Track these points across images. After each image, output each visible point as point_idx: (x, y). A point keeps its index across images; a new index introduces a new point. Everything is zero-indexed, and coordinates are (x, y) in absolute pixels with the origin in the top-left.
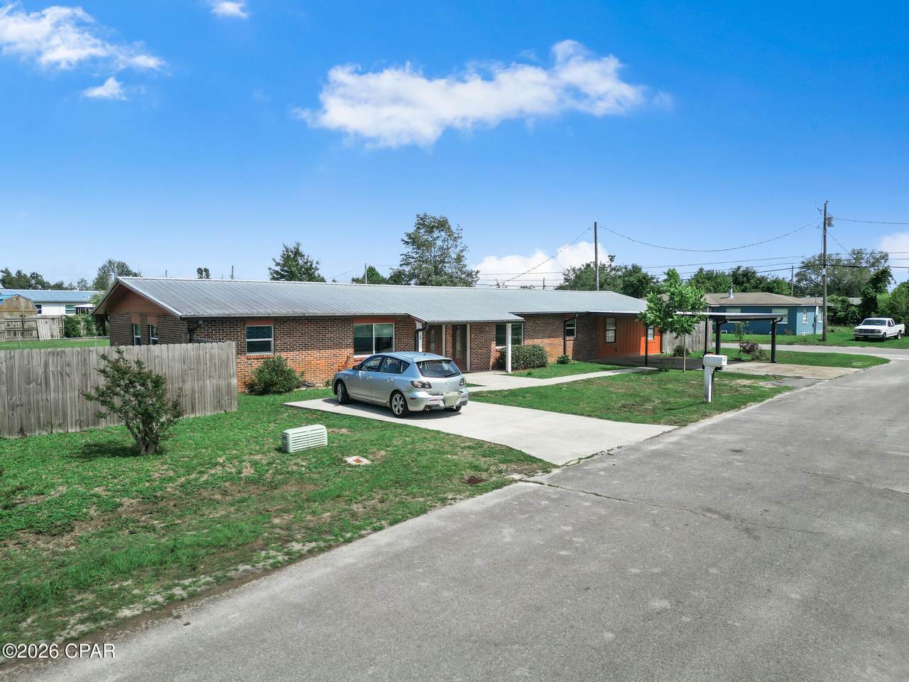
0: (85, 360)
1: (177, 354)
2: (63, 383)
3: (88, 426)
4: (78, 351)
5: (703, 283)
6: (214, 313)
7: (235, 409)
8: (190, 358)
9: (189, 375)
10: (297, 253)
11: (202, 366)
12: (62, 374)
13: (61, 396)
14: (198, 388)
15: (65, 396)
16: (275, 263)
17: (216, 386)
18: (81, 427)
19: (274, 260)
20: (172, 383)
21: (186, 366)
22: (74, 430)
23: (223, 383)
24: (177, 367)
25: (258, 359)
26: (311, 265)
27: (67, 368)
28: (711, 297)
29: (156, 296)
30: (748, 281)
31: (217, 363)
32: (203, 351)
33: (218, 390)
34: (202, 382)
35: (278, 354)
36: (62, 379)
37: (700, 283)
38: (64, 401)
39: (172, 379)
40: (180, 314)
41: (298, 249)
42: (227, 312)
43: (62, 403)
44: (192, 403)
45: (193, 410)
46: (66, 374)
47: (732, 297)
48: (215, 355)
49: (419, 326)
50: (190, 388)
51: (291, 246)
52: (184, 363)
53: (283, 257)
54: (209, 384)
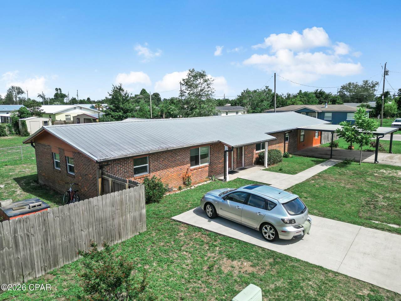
0: (45, 220)
1: (108, 201)
2: (29, 242)
3: (50, 268)
4: (39, 215)
5: (303, 97)
6: (117, 156)
7: (145, 230)
8: (117, 201)
9: (117, 214)
10: (121, 89)
11: (124, 206)
12: (28, 236)
13: (28, 251)
14: (122, 221)
15: (32, 250)
16: (109, 95)
17: (133, 217)
18: (45, 271)
19: (108, 93)
20: (106, 222)
21: (114, 208)
22: (40, 275)
23: (137, 214)
24: (109, 209)
25: (141, 178)
26: (128, 96)
27: (32, 229)
28: (317, 107)
29: (73, 141)
30: (322, 96)
31: (133, 201)
32: (125, 195)
33: (135, 218)
34: (125, 216)
35: (152, 175)
36: (29, 239)
37: (302, 98)
38: (31, 255)
39: (106, 219)
40: (96, 159)
41: (121, 87)
42: (124, 153)
43: (30, 257)
44: (119, 233)
45: (120, 237)
46: (32, 234)
47: (327, 107)
48: (132, 196)
49: (226, 148)
50: (118, 223)
51: (118, 85)
52: (113, 206)
53: (113, 92)
54: (129, 217)
